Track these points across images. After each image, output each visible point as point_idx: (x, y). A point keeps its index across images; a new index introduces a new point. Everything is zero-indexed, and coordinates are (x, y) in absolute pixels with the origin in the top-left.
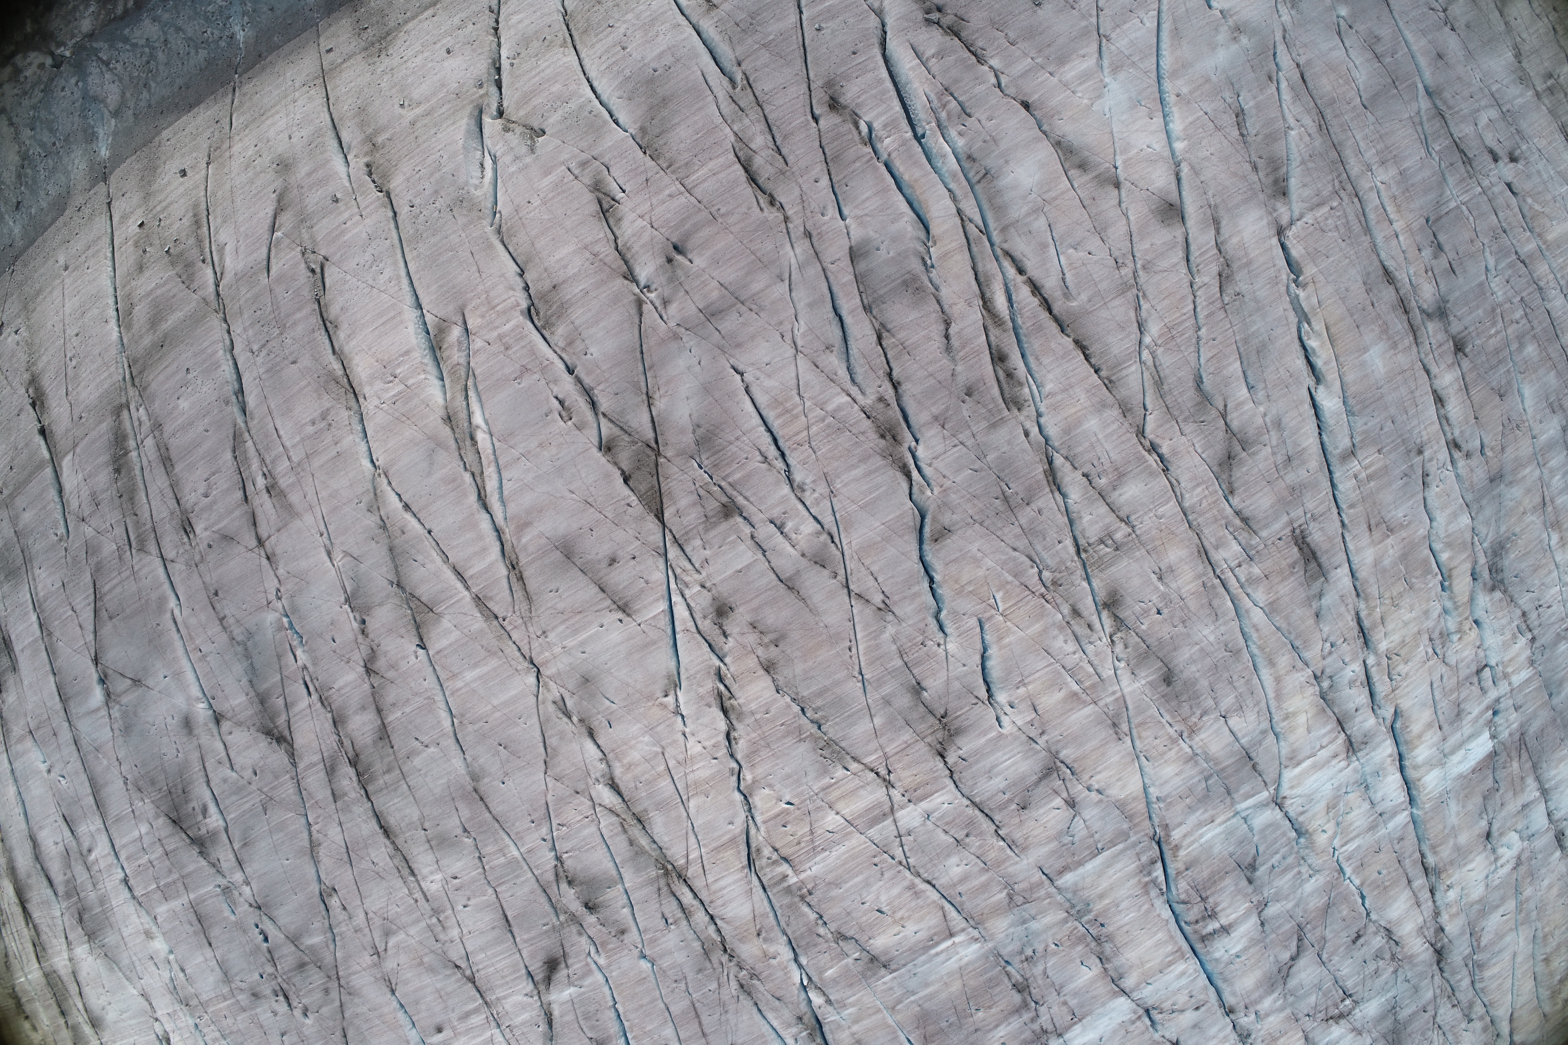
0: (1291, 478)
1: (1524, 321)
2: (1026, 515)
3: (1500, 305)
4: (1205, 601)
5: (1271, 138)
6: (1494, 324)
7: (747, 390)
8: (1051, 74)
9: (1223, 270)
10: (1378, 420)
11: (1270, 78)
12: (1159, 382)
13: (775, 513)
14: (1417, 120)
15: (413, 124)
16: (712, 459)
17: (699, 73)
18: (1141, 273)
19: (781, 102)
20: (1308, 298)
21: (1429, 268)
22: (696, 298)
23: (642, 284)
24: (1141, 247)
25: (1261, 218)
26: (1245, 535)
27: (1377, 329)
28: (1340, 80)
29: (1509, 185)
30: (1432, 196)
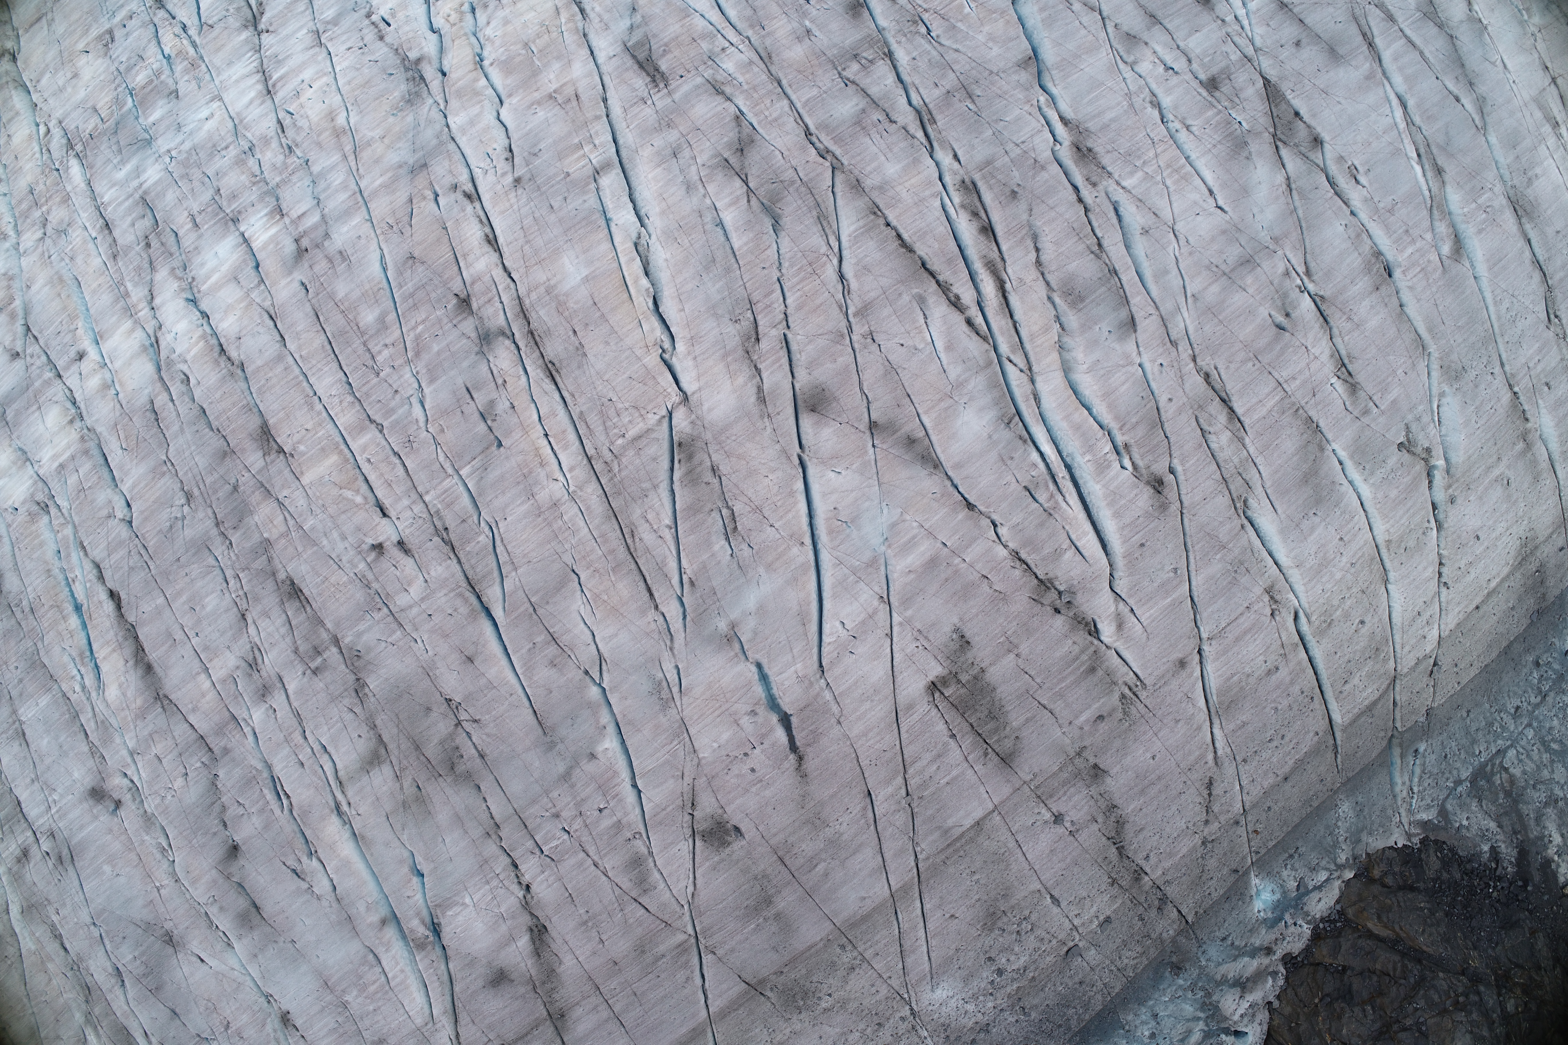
0: (672, 136)
1: (374, 350)
2: (950, 81)
3: (409, 362)
4: (761, 13)
6: (417, 338)
7: (1211, 192)
9: (754, 346)
10: (570, 207)
13: (1175, 80)
15: (1499, 459)
16: (1233, 129)
17: (1279, 511)
18: (845, 332)
19: (1206, 484)
20: (653, 330)
21: (501, 388)
22: (1264, 278)
24: (846, 360)
25: (710, 410)
26: (719, 78)
27: (571, 304)
28: (606, 598)
29: (385, 515)
30: (493, 474)
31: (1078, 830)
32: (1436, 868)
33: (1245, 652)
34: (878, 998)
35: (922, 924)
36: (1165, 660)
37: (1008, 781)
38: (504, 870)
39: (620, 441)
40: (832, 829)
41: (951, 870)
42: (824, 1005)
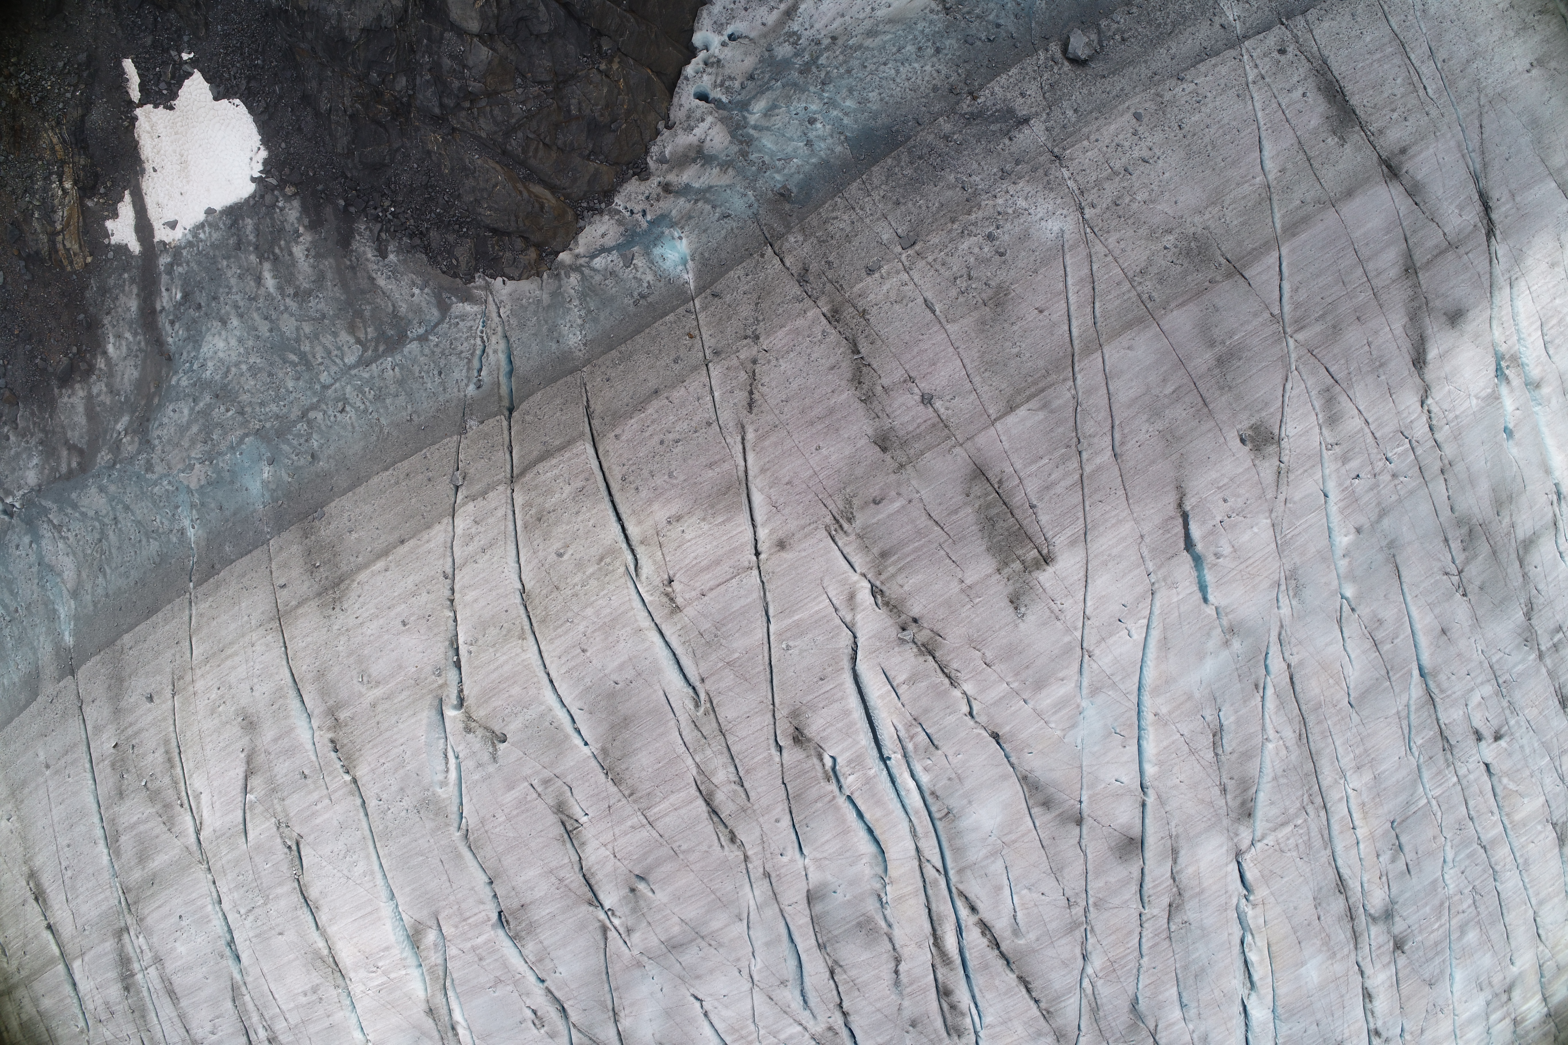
1: (1471, 909)
3: (1449, 898)
5: (1247, 756)
6: (1439, 918)
7: (706, 1014)
8: (1025, 701)
9: (1174, 901)
10: (1303, 1025)
11: (1257, 686)
12: (1095, 1009)
14: (1404, 714)
15: (374, 706)
17: (661, 693)
18: (1091, 909)
19: (744, 734)
20: (1255, 917)
21: (1384, 873)
22: (658, 930)
23: (607, 908)
24: (1095, 885)
25: (1221, 846)
27: (1319, 943)
28: (1331, 681)
29: (1487, 765)
30: (1402, 798)
31: (905, 381)
32: (461, 249)
33: (709, 547)
34: (1117, 235)
35: (1072, 308)
36: (804, 554)
37: (979, 450)
38: (1441, 428)
39: (1299, 822)
40: (1157, 427)
41: (1041, 363)
42: (1171, 238)
